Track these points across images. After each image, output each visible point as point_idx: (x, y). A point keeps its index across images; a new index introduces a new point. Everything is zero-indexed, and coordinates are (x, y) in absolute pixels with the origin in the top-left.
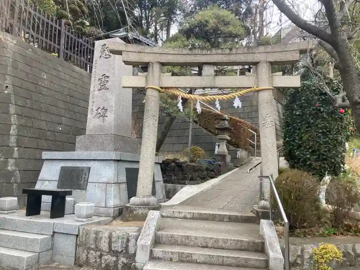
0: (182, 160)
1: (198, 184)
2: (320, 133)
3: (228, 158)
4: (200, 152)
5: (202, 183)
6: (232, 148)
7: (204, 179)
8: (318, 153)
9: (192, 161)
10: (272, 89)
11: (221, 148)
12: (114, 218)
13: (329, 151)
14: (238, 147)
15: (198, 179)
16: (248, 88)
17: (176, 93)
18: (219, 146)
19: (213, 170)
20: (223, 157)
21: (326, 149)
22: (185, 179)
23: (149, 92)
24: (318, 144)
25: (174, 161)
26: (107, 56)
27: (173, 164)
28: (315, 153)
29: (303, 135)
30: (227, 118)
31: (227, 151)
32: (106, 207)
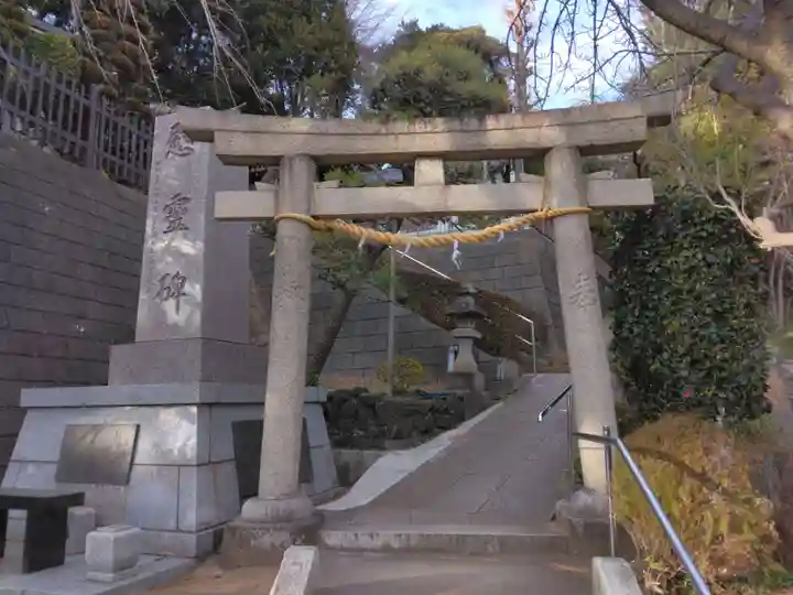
0: (374, 390)
1: (414, 446)
2: (708, 315)
3: (479, 381)
4: (416, 371)
5: (423, 442)
6: (484, 356)
7: (428, 433)
8: (708, 364)
9: (396, 392)
10: (587, 212)
11: (462, 359)
12: (201, 558)
13: (734, 358)
14: (498, 353)
15: (414, 434)
16: (527, 212)
17: (350, 229)
18: (456, 353)
19: (446, 411)
20: (467, 377)
21: (727, 355)
22: (382, 435)
23: (284, 230)
24: (705, 343)
25: (356, 393)
26: (186, 151)
27: (354, 401)
28: (699, 366)
29: (665, 322)
30: (472, 290)
31: (475, 365)
32: (178, 530)
